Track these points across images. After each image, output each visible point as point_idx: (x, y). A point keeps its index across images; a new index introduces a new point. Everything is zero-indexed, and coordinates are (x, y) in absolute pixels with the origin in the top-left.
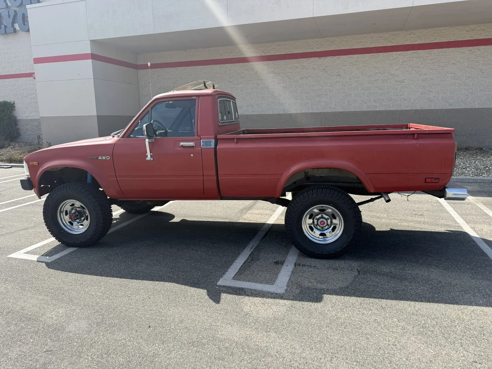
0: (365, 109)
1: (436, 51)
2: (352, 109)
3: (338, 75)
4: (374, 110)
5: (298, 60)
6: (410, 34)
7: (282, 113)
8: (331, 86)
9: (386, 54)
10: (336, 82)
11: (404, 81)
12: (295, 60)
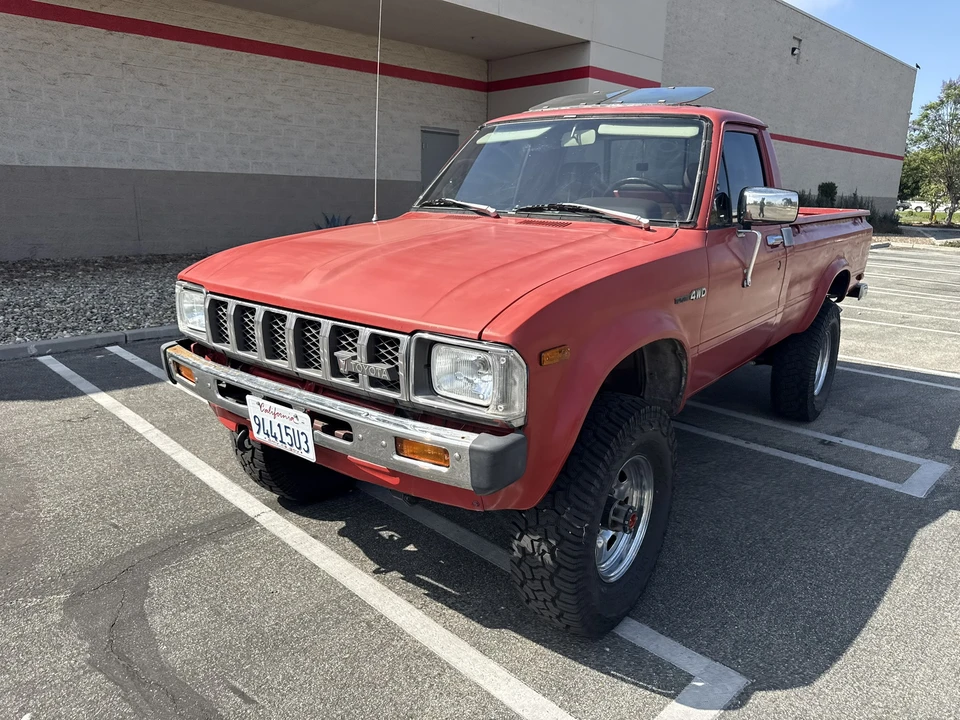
0: (227, 169)
1: (331, 70)
2: (201, 168)
3: (161, 84)
4: (244, 172)
5: (47, 22)
6: (290, 27)
7: (17, 163)
8: (148, 108)
9: (253, 57)
10: (159, 100)
11: (290, 119)
12: (40, 21)
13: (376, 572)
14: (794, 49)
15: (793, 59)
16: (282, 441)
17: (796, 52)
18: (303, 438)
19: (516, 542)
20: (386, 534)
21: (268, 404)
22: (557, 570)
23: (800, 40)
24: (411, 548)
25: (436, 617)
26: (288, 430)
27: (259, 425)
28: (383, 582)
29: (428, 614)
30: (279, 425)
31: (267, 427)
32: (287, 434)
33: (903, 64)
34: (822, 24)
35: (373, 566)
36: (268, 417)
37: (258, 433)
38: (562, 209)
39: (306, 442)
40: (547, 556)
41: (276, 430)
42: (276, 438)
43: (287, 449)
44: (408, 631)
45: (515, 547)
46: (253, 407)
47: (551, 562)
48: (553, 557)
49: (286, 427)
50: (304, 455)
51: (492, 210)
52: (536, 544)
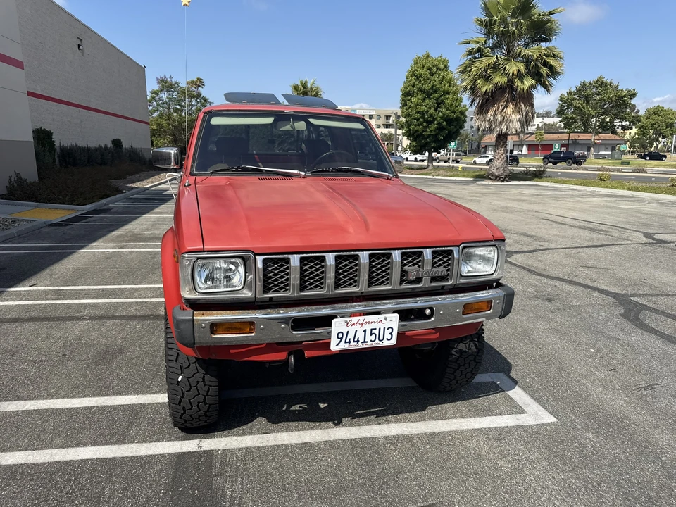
13: (337, 425)
14: (79, 46)
15: (79, 53)
16: (365, 342)
17: (81, 48)
18: (388, 332)
19: (455, 350)
20: (296, 407)
21: (355, 319)
22: (478, 353)
23: (81, 40)
24: (322, 406)
25: (401, 421)
26: (373, 332)
27: (341, 339)
28: (350, 425)
29: (396, 422)
30: (365, 331)
31: (351, 336)
32: (371, 334)
33: (138, 64)
34: (91, 30)
35: (331, 423)
36: (352, 330)
37: (337, 345)
38: (341, 171)
39: (391, 334)
40: (474, 348)
41: (360, 336)
42: (358, 341)
43: (369, 345)
44: (406, 433)
45: (454, 353)
46: (338, 325)
47: (475, 350)
48: (476, 346)
49: (372, 330)
50: (386, 343)
51: (303, 173)
52: (467, 344)
